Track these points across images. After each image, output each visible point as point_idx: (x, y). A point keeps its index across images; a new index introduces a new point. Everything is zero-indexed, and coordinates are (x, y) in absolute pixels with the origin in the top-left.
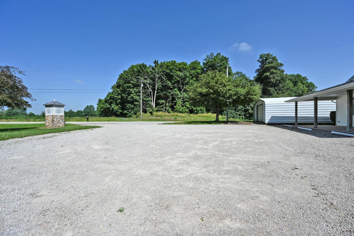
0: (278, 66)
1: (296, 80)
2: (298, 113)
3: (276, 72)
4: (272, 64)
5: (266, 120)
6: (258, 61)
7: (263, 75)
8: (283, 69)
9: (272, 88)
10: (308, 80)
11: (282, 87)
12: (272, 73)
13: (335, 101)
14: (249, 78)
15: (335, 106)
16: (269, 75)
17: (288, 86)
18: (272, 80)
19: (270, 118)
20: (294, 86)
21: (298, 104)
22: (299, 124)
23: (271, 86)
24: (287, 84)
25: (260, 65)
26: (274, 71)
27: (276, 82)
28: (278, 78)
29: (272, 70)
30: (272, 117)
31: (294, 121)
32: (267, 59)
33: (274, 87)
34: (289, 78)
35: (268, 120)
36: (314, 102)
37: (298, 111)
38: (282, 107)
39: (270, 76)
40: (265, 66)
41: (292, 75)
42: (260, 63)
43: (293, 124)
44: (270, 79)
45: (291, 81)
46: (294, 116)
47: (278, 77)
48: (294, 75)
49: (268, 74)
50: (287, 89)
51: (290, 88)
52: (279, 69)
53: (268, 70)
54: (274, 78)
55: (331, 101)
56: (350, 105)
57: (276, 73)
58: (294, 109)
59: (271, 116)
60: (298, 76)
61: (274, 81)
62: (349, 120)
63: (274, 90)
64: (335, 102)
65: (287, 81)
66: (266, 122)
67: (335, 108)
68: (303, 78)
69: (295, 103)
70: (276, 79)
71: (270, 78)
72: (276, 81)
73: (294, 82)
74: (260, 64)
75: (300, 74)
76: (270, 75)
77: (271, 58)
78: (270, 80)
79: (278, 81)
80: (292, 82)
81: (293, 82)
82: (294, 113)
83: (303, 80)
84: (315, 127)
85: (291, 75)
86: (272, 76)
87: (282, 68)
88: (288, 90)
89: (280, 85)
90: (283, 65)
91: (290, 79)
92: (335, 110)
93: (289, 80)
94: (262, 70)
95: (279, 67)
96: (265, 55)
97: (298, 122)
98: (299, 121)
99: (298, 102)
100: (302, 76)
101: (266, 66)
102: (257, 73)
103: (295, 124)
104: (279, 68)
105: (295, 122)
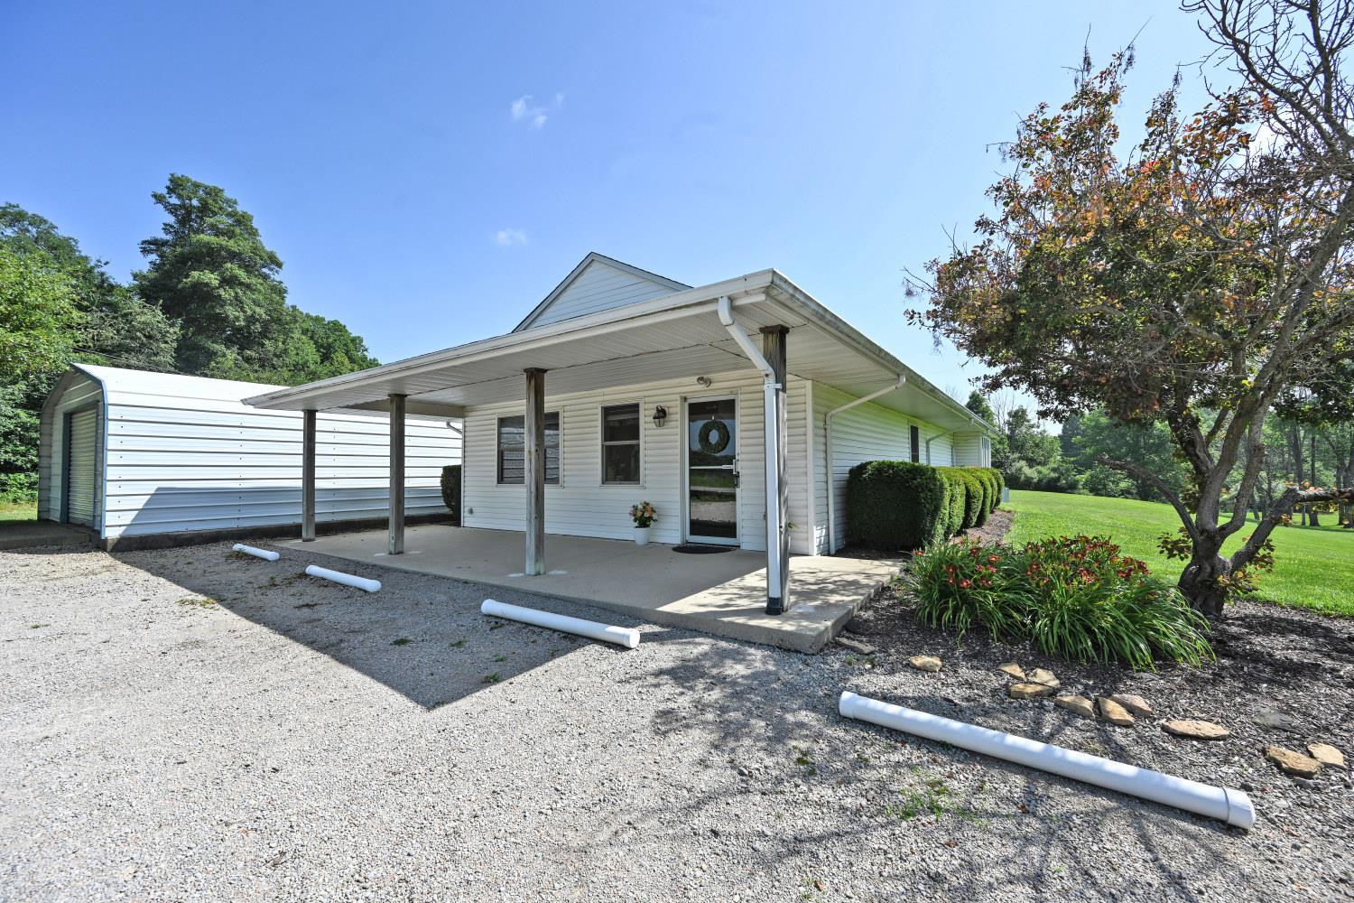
0: (258, 258)
1: (330, 340)
2: (318, 473)
3: (249, 281)
4: (231, 243)
5: (109, 519)
6: (159, 199)
7: (187, 276)
8: (281, 282)
9: (228, 348)
10: (366, 350)
11: (275, 355)
12: (229, 281)
13: (458, 425)
14: (102, 270)
15: (459, 443)
16: (215, 283)
17: (301, 353)
18: (231, 312)
19: (140, 503)
20: (322, 362)
21: (319, 425)
22: (325, 529)
23: (229, 342)
24: (297, 349)
25: (171, 226)
26: (241, 274)
27: (248, 327)
28: (258, 310)
29: (229, 265)
30: (160, 494)
31: (292, 514)
32: (204, 209)
33: (242, 348)
34: (305, 326)
35: (128, 518)
36: (388, 420)
37: (318, 461)
38: (235, 433)
39: (222, 292)
40: (195, 238)
41: (318, 320)
42: (172, 213)
43: (293, 532)
44: (222, 306)
45: (312, 338)
46: (299, 484)
47: (259, 305)
48: (324, 319)
49: (211, 278)
50: (294, 366)
51: (305, 365)
52: (265, 277)
53: (210, 258)
54: (238, 302)
55: (444, 424)
56: (537, 445)
57: (248, 286)
58: (300, 448)
59: (151, 488)
60: (337, 327)
61: (237, 318)
62: (533, 516)
63: (240, 358)
64: (458, 430)
65: (297, 335)
66: (111, 534)
67: (459, 453)
68: (353, 340)
69: (301, 414)
70: (249, 313)
71: (222, 303)
72: (252, 320)
73: (322, 346)
74: (171, 219)
75: (343, 323)
76: (221, 286)
77: (229, 215)
78: (218, 311)
79: (258, 325)
80: (316, 343)
81: (318, 346)
82: (299, 473)
83: (351, 345)
84: (392, 549)
85: (312, 318)
86: (233, 294)
87: (277, 277)
88: (300, 370)
89: (267, 342)
90: (279, 265)
91: (307, 330)
92: (458, 462)
93: (305, 332)
94: (179, 250)
95: (265, 267)
96: (197, 186)
97: (318, 519)
98: (323, 514)
99: (318, 415)
100: (350, 331)
101: (204, 237)
102: (153, 257)
103: (304, 534)
104: (265, 270)
105: (299, 520)
